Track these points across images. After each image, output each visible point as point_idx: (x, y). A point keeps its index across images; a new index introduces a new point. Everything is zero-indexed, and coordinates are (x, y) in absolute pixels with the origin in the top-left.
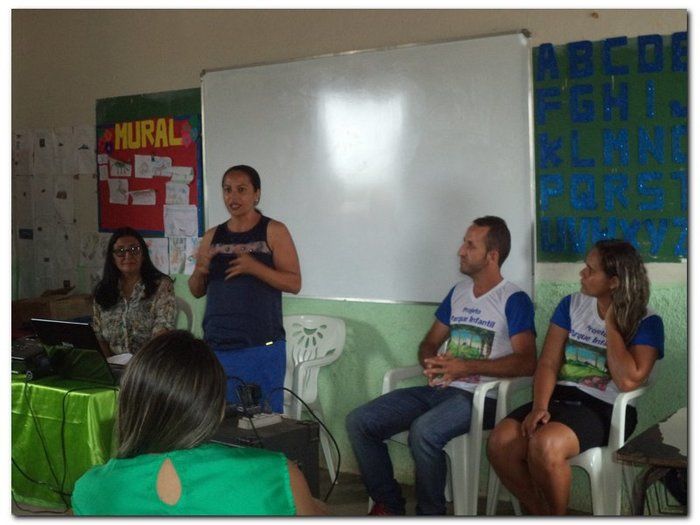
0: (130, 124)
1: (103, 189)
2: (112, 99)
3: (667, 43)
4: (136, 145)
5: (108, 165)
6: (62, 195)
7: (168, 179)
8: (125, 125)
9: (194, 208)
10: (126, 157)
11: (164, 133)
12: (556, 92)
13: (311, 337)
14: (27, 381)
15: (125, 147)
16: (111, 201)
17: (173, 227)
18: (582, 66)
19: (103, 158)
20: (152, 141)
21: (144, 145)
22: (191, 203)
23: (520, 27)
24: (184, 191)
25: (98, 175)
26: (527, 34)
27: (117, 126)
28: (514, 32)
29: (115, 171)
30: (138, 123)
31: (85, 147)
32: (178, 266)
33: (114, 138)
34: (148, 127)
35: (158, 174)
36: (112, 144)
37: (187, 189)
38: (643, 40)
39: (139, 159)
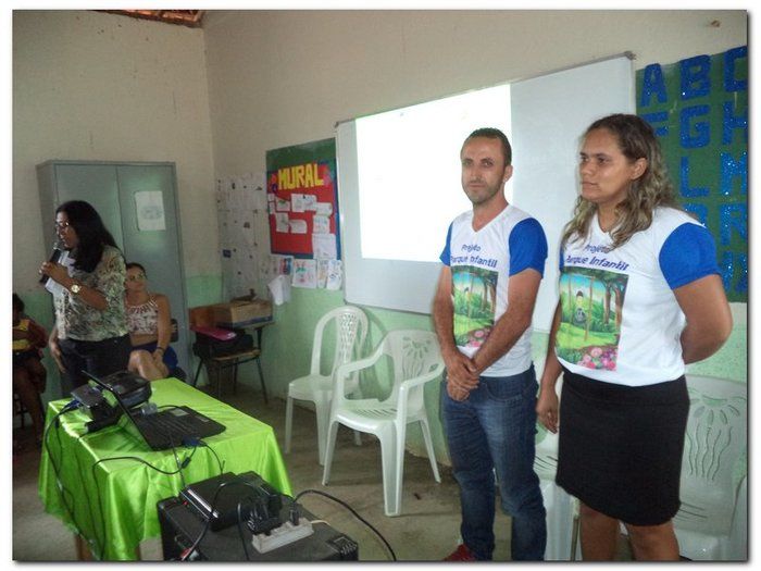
0: (288, 170)
1: (272, 220)
2: (276, 151)
4: (292, 186)
5: (275, 202)
6: (247, 225)
7: (314, 213)
8: (284, 170)
9: (333, 236)
10: (285, 196)
11: (309, 175)
13: (418, 350)
15: (285, 187)
16: (278, 230)
17: (318, 251)
18: (695, 86)
19: (271, 197)
20: (302, 182)
21: (297, 186)
22: (331, 232)
23: (623, 51)
24: (326, 222)
25: (268, 210)
26: (630, 56)
27: (280, 171)
28: (613, 57)
29: (280, 206)
30: (293, 169)
31: (260, 189)
32: (323, 281)
33: (278, 181)
34: (300, 171)
35: (308, 209)
36: (276, 185)
37: (328, 220)
39: (294, 196)
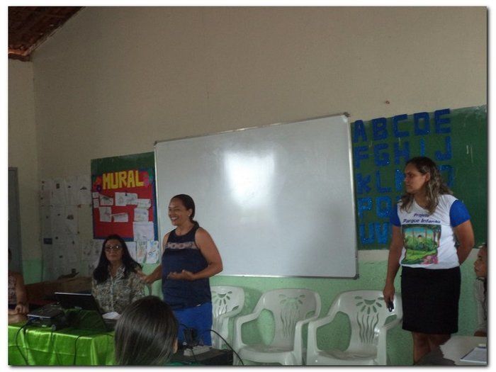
0: (112, 174)
1: (96, 213)
2: (100, 160)
3: (431, 117)
4: (116, 187)
5: (99, 198)
6: (70, 217)
7: (136, 206)
8: (109, 174)
9: (151, 223)
10: (110, 194)
11: (133, 179)
12: (366, 149)
13: (222, 299)
14: (52, 331)
15: (109, 188)
16: (101, 220)
17: (139, 235)
18: (380, 133)
19: (96, 194)
20: (125, 184)
21: (121, 187)
23: (343, 111)
24: (145, 213)
25: (92, 205)
26: (347, 115)
27: (104, 175)
28: (338, 114)
29: (103, 202)
30: (116, 173)
31: (84, 188)
32: (143, 258)
33: (102, 181)
34: (123, 175)
35: (129, 203)
36: (101, 186)
37: (147, 212)
38: (417, 116)
39: (118, 195)
